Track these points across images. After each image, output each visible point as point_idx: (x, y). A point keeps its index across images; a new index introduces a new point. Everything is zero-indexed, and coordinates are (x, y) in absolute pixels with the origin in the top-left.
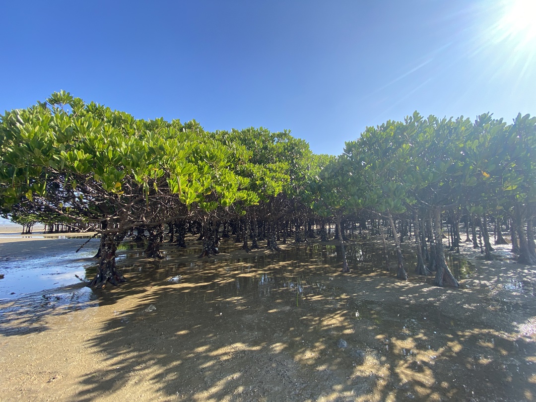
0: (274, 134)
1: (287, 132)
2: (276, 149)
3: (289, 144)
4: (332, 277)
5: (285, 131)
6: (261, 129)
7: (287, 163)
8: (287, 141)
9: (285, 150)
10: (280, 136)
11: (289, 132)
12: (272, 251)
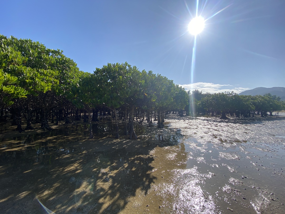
0: (49, 50)
1: (60, 51)
2: (49, 60)
3: (61, 60)
4: (81, 142)
5: (59, 50)
6: (38, 42)
7: (58, 72)
8: (60, 57)
9: (57, 62)
10: (54, 52)
11: (62, 52)
12: (44, 130)
